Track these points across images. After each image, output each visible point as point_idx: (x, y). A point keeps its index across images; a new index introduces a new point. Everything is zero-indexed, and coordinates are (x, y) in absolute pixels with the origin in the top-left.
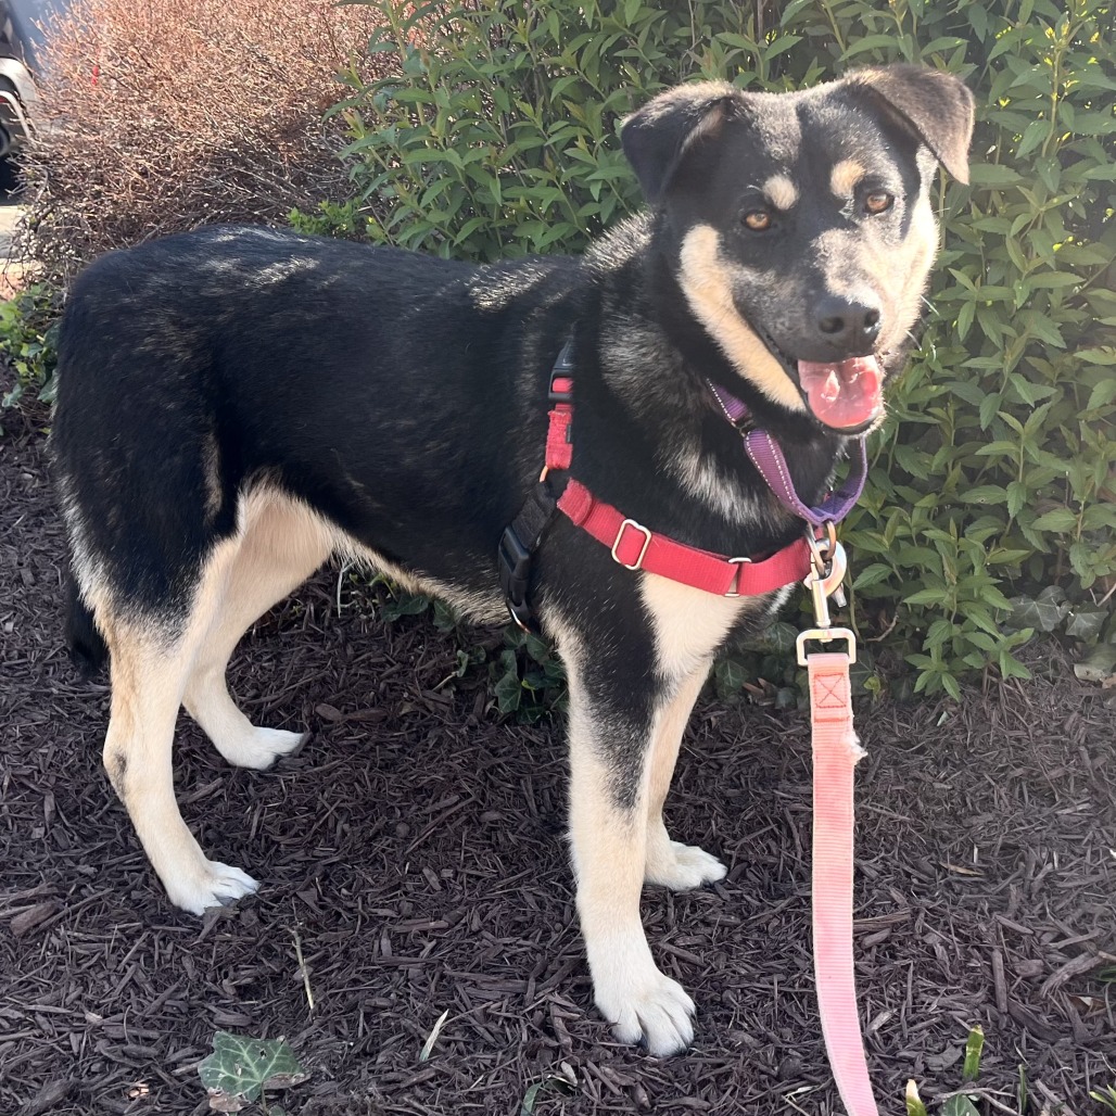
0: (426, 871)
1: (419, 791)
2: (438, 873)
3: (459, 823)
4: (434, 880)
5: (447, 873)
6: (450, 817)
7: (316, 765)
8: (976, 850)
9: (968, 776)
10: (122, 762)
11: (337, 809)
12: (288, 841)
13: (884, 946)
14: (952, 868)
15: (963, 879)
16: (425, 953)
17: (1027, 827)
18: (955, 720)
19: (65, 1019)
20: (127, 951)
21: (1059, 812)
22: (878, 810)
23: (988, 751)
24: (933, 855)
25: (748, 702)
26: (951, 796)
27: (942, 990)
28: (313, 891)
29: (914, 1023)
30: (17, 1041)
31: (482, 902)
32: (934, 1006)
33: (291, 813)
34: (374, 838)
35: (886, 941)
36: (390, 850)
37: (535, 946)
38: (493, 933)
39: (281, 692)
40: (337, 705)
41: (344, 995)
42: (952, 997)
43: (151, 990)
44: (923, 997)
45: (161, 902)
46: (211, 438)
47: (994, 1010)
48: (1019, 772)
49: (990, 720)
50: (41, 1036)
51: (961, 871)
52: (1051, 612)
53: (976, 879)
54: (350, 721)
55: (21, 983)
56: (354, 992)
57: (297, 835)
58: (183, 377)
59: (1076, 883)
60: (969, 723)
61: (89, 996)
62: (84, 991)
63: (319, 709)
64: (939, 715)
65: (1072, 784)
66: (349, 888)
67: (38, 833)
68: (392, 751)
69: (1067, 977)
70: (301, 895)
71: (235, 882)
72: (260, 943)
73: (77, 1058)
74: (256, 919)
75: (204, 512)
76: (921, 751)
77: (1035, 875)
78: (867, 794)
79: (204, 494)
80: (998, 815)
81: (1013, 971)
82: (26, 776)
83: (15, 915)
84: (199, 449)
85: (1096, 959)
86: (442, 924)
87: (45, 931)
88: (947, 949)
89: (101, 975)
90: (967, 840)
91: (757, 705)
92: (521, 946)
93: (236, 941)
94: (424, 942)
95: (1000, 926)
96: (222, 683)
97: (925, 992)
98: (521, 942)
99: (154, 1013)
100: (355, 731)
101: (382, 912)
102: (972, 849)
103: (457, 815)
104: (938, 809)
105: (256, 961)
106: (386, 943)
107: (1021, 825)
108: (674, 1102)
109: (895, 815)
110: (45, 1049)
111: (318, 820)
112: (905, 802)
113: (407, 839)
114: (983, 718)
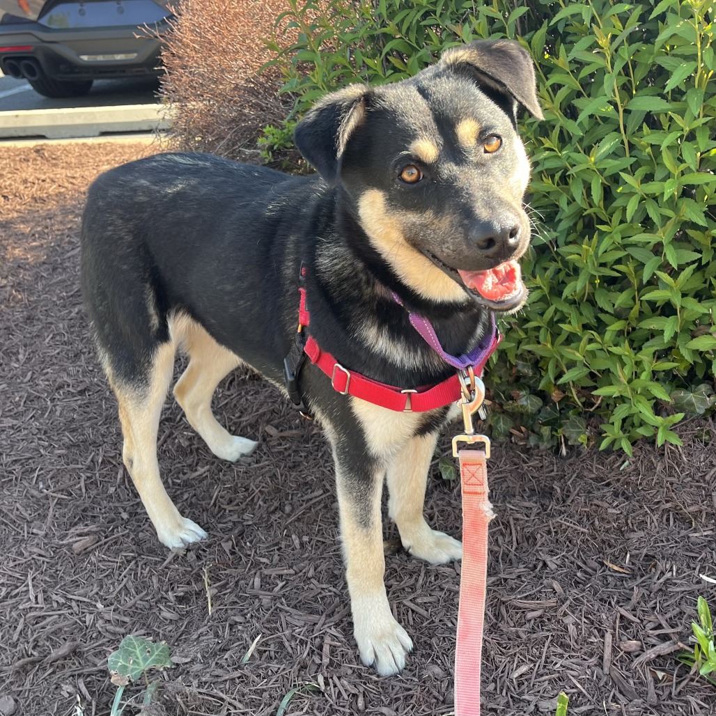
0: (294, 536)
1: (306, 484)
2: (300, 538)
3: (319, 508)
4: (297, 542)
5: (306, 539)
6: (314, 504)
7: (257, 463)
8: (628, 556)
9: (634, 506)
10: (131, 462)
11: (260, 491)
12: (231, 508)
13: (538, 620)
14: (611, 565)
15: (614, 574)
16: (277, 589)
17: (666, 543)
18: (633, 467)
19: (88, 605)
20: (125, 569)
21: (691, 535)
22: (568, 524)
23: (651, 489)
24: (601, 555)
25: (511, 442)
26: (618, 519)
27: (566, 655)
28: (230, 543)
29: (542, 675)
30: (60, 615)
31: (320, 559)
32: (558, 665)
33: (236, 492)
34: (273, 512)
35: (541, 617)
36: (280, 521)
37: (337, 592)
38: (318, 581)
39: (251, 416)
40: (277, 427)
41: (226, 610)
42: (573, 660)
43: (134, 593)
44: (553, 658)
45: (154, 541)
46: (148, 285)
47: (600, 670)
48: (668, 505)
49: (656, 468)
50: (72, 614)
51: (616, 568)
52: (703, 401)
53: (623, 575)
54: (281, 437)
55: (72, 581)
56: (232, 609)
57: (237, 505)
58: (129, 250)
59: (683, 589)
60: (642, 470)
61: (101, 594)
62: (100, 590)
63: (266, 429)
64: (624, 462)
65: (704, 516)
66: (251, 542)
67: (112, 490)
68: (301, 456)
69: (653, 656)
70: (223, 544)
71: (192, 532)
72: (194, 572)
73: (87, 628)
74: (195, 557)
75: (149, 329)
76: (608, 485)
77: (658, 579)
78: (565, 512)
79: (147, 318)
80: (648, 533)
81: (619, 647)
82: (112, 457)
83: (76, 542)
84: (142, 292)
85: (676, 646)
86: (291, 571)
87: (90, 552)
88: (577, 627)
89: (110, 582)
90: (625, 548)
91: (516, 444)
92: (330, 591)
93: (181, 569)
94: (278, 582)
95: (619, 615)
96: (209, 412)
97: (555, 655)
98: (331, 588)
99: (131, 608)
100: (283, 443)
101: (263, 560)
102: (626, 554)
103: (319, 502)
104: (607, 526)
105: (189, 583)
106: (257, 581)
107: (662, 541)
108: (376, 709)
109: (579, 528)
110: (72, 621)
111: (249, 496)
112: (588, 519)
113: (289, 515)
114: (652, 468)
